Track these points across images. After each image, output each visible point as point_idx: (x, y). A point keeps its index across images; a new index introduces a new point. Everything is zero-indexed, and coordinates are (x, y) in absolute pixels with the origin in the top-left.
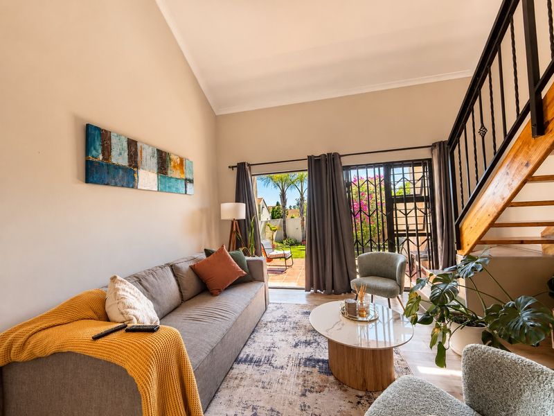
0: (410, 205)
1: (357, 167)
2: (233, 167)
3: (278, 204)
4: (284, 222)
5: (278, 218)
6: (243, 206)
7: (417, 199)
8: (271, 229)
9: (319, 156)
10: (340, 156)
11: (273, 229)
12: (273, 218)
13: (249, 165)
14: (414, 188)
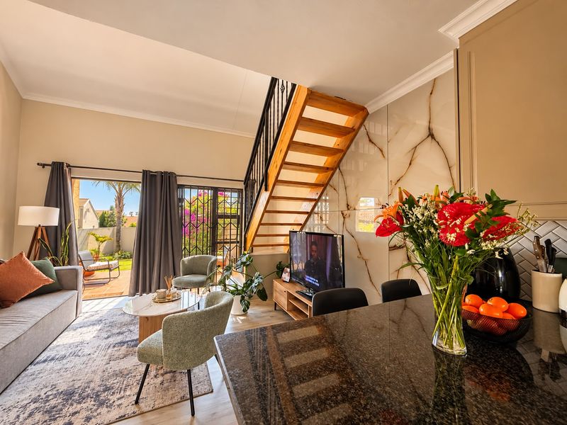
0: (228, 221)
1: (191, 187)
2: (44, 166)
3: (111, 209)
4: (119, 232)
5: (111, 226)
6: (56, 212)
7: (232, 217)
8: (97, 240)
9: (156, 172)
10: (176, 176)
11: (100, 239)
12: (102, 225)
13: (68, 166)
14: (231, 208)
